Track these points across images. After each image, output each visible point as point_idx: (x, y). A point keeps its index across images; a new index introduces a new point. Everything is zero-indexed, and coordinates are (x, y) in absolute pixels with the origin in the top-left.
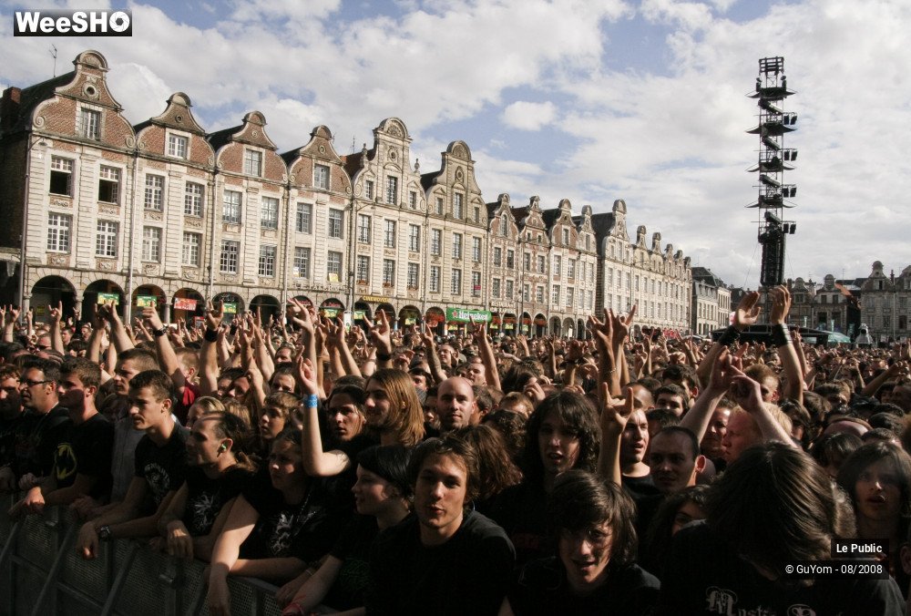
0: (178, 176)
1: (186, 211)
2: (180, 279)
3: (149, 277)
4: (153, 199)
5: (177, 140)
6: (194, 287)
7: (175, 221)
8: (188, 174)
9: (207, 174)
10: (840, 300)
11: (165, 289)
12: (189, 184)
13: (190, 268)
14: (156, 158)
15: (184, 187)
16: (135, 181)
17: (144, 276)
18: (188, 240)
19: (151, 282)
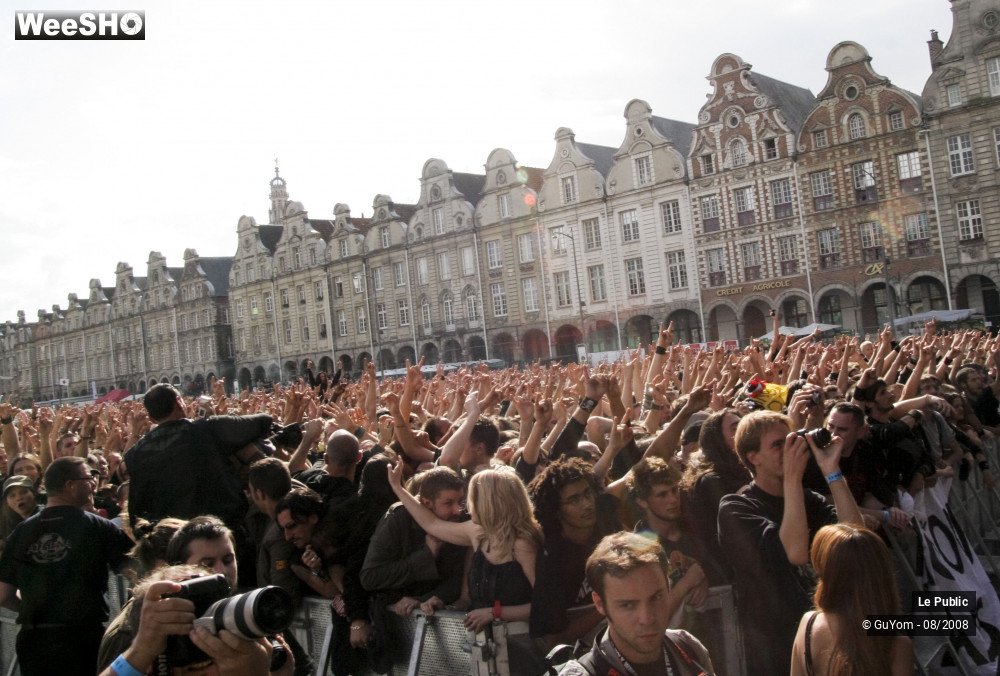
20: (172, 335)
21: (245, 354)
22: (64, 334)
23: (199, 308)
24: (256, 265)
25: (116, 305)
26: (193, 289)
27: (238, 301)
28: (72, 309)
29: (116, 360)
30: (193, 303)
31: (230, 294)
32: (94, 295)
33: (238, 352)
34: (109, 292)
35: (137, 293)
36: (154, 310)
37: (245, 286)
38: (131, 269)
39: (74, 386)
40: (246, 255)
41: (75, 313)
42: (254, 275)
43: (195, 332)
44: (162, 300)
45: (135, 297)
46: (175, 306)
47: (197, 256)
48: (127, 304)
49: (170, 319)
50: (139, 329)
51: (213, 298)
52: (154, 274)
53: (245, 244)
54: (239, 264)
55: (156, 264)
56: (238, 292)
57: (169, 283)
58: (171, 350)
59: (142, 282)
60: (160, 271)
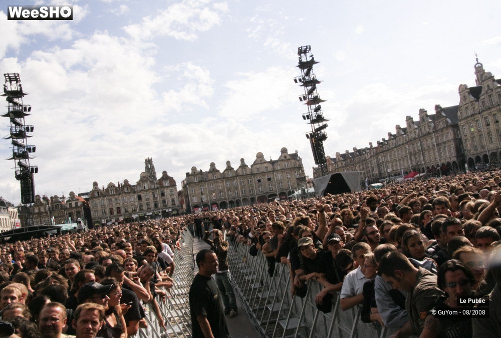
10: (79, 205)
20: (434, 146)
21: (470, 151)
22: (388, 150)
23: (445, 131)
24: (470, 108)
25: (408, 135)
26: (441, 123)
27: (463, 126)
28: (390, 139)
29: (411, 159)
30: (442, 130)
31: (459, 123)
32: (398, 132)
33: (465, 150)
34: (404, 130)
35: (416, 129)
36: (424, 135)
37: (466, 118)
38: (412, 118)
39: (394, 172)
40: (465, 103)
41: (392, 141)
42: (470, 112)
43: (444, 143)
44: (428, 130)
45: (415, 130)
46: (434, 132)
47: (441, 108)
48: (413, 134)
49: (432, 138)
50: (419, 145)
51: (451, 126)
52: (422, 119)
53: (463, 98)
54: (462, 108)
55: (423, 114)
56: (463, 122)
57: (430, 122)
58: (434, 152)
59: (418, 123)
60: (425, 117)
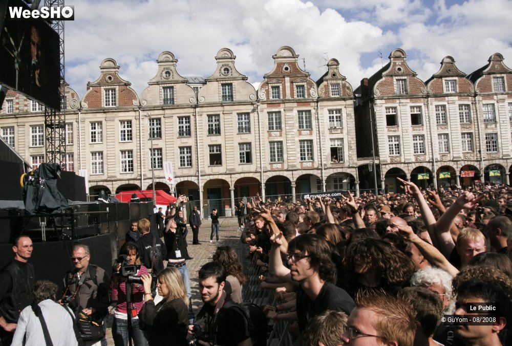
0: (453, 103)
1: (461, 121)
2: (462, 160)
3: (445, 162)
4: (441, 118)
5: (450, 83)
6: (472, 163)
7: (455, 128)
8: (459, 100)
9: (470, 98)
11: (455, 167)
12: (461, 106)
13: (468, 153)
14: (439, 95)
15: (458, 108)
16: (429, 111)
17: (441, 161)
18: (465, 137)
19: (446, 164)
